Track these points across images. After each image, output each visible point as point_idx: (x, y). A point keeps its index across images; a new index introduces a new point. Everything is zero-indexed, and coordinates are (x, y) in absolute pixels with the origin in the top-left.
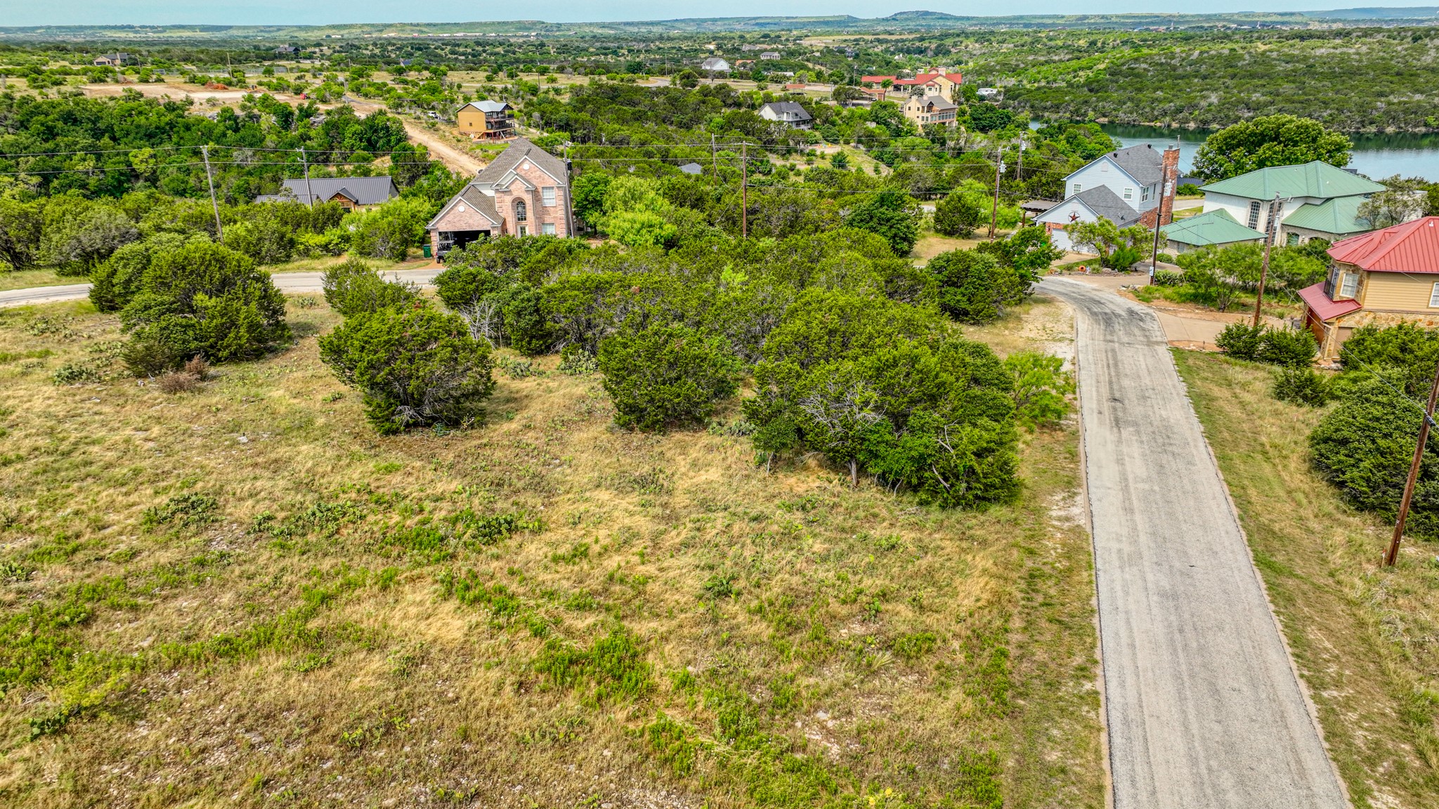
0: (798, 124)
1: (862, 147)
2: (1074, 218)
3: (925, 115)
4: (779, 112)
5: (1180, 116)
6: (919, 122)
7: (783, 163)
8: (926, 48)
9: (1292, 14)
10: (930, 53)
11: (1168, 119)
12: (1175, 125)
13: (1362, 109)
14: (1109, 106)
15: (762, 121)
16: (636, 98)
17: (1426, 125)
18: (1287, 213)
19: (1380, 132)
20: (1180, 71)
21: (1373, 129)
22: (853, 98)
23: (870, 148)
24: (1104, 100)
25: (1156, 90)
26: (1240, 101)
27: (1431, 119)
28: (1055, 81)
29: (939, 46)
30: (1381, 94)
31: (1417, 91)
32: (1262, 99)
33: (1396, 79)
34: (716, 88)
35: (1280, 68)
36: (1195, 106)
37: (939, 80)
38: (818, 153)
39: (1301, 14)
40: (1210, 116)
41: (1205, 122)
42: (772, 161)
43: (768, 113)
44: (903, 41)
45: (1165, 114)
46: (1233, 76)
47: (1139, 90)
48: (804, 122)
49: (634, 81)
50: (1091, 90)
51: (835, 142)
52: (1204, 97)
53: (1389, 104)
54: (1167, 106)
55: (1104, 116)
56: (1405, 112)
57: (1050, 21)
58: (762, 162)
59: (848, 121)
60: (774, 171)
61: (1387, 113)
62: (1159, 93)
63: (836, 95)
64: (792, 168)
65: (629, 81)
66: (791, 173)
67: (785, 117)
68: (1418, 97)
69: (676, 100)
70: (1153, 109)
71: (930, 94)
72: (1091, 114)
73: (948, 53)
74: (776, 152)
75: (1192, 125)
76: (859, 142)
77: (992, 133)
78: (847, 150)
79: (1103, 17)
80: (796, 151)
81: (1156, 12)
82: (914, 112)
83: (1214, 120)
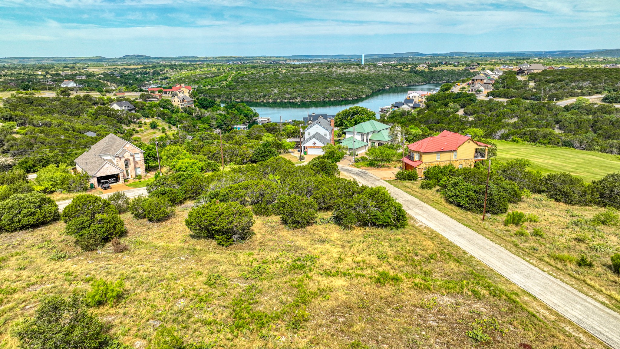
0: (130, 110)
1: (160, 118)
2: (314, 144)
3: (182, 103)
4: (121, 106)
5: (266, 97)
6: (180, 107)
7: (129, 128)
8: (149, 72)
9: (280, 57)
10: (151, 74)
11: (262, 99)
12: (265, 101)
13: (323, 93)
14: (240, 95)
15: (113, 110)
16: (43, 102)
17: (342, 97)
18: (370, 136)
19: (330, 101)
20: (260, 81)
21: (327, 99)
22: (149, 98)
23: (164, 119)
24: (237, 93)
25: (255, 88)
26: (285, 92)
27: (343, 95)
28: (214, 86)
29: (154, 71)
30: (326, 88)
31: (336, 86)
32: (292, 90)
33: (328, 82)
34: (84, 96)
35: (293, 79)
36: (270, 94)
37: (182, 89)
38: (143, 122)
39: (283, 57)
40: (276, 97)
41: (275, 99)
42: (124, 128)
43: (115, 107)
44: (137, 69)
45: (260, 97)
46: (279, 83)
47: (249, 88)
48: (132, 110)
49: (33, 94)
50: (230, 89)
51: (148, 117)
52: (272, 90)
53: (330, 91)
54: (260, 94)
55: (238, 99)
56: (335, 93)
57: (193, 59)
58: (119, 128)
59: (151, 107)
60: (126, 132)
61: (330, 94)
62: (256, 90)
63: (142, 97)
64: (134, 130)
65: (30, 94)
66: (134, 132)
67: (124, 108)
68: (337, 88)
69: (66, 103)
70: (256, 96)
71: (181, 95)
72: (233, 98)
73: (159, 74)
74: (124, 123)
75: (271, 101)
76: (159, 116)
77: (209, 109)
78: (154, 119)
79: (214, 58)
80: (132, 122)
81: (233, 56)
82: (176, 102)
83: (278, 99)
